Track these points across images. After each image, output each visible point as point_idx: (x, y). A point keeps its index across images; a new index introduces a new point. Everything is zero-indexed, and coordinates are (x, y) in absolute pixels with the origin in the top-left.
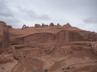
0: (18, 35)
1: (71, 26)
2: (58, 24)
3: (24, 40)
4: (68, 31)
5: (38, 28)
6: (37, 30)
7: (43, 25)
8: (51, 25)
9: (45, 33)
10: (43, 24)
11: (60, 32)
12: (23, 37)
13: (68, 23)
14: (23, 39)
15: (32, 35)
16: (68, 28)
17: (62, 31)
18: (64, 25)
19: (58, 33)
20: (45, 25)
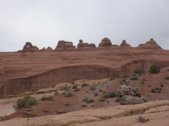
0: (15, 71)
1: (159, 47)
2: (124, 43)
3: (33, 85)
4: (152, 62)
5: (67, 54)
6: (65, 59)
7: (82, 45)
8: (103, 46)
9: (89, 66)
10: (81, 41)
11: (129, 64)
12: (31, 78)
13: (152, 39)
14: (31, 83)
15: (54, 71)
16: (152, 54)
17: (135, 62)
18: (141, 45)
19: (123, 67)
20: (87, 45)
